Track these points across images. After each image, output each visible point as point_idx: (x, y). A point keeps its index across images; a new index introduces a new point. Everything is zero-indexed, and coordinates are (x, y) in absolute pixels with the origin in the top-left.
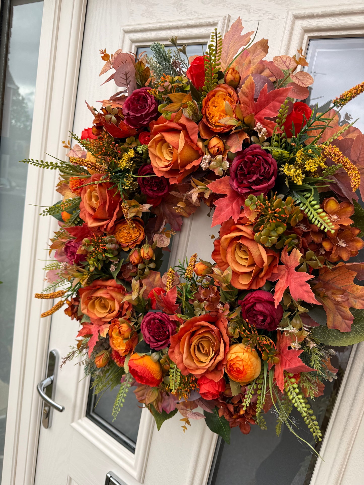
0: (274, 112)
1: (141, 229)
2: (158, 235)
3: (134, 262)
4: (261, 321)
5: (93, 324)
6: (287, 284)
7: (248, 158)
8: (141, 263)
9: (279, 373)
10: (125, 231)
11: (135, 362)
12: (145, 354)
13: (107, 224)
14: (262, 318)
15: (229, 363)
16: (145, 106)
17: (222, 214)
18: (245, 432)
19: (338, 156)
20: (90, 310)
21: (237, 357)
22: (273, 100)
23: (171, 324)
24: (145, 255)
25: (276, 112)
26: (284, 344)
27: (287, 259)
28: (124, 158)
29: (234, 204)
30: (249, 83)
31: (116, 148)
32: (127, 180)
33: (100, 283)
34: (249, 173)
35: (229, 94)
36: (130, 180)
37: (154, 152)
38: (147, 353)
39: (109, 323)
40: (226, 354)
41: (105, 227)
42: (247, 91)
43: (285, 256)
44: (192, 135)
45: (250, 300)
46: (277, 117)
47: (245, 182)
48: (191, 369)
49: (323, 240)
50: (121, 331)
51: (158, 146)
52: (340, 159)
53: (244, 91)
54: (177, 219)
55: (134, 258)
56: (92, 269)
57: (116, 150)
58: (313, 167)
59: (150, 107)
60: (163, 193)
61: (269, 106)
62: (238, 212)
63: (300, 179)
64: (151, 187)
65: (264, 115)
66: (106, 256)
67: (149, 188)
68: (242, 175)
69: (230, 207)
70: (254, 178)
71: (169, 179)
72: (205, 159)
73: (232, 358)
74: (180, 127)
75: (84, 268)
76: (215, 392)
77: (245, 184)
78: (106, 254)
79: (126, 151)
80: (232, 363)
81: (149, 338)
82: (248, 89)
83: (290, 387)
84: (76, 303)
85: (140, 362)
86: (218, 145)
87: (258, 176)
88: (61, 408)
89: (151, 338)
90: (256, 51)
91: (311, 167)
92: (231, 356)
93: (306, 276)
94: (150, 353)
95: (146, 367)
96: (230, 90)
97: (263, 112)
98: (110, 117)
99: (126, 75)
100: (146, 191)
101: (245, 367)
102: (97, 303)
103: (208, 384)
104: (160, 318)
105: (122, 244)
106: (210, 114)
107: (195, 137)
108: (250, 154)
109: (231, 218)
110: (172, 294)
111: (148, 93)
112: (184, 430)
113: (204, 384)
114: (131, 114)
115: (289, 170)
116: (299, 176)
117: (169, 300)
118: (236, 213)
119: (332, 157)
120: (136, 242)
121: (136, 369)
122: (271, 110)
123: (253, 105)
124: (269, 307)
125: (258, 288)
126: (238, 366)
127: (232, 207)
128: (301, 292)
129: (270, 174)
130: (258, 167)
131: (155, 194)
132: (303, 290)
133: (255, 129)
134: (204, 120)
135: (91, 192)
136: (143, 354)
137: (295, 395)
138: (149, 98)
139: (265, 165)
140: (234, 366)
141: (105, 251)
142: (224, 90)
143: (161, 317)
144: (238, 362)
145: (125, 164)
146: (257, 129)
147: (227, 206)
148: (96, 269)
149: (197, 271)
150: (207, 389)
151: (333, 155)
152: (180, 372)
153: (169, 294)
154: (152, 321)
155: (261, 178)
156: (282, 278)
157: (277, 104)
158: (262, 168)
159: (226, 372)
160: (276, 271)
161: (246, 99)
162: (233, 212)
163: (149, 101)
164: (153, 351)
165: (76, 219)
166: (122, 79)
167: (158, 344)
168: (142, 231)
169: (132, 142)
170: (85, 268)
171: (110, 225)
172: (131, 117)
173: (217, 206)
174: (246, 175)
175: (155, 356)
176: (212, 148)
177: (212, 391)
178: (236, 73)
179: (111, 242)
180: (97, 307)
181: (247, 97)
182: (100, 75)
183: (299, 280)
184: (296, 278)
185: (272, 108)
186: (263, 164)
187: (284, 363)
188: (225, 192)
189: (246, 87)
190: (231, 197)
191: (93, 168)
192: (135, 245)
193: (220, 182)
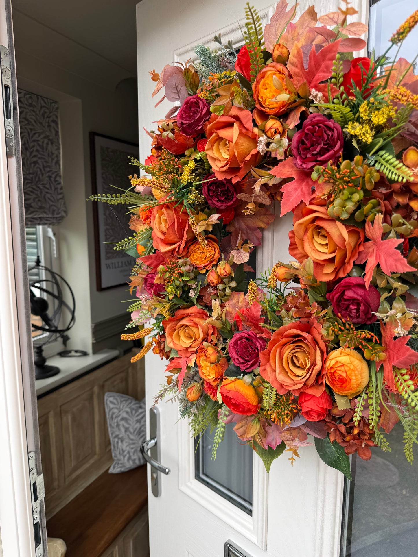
0: (327, 73)
1: (215, 247)
2: (235, 251)
3: (213, 283)
4: (355, 311)
5: (181, 358)
6: (377, 260)
7: (308, 130)
8: (220, 283)
9: (389, 372)
10: (199, 252)
11: (227, 387)
12: (236, 377)
13: (179, 246)
14: (356, 307)
15: (329, 372)
16: (197, 110)
17: (291, 200)
18: (364, 457)
19: (406, 96)
20: (175, 341)
21: (337, 362)
22: (324, 60)
23: (259, 341)
24: (222, 272)
25: (330, 72)
26: (389, 336)
27: (371, 231)
28: (185, 172)
29: (303, 187)
30: (295, 51)
31: (176, 163)
32: (191, 194)
33: (182, 312)
34: (312, 145)
35: (279, 71)
36: (194, 194)
37: (212, 155)
38: (238, 377)
39: (196, 352)
40: (324, 362)
41: (177, 250)
42: (295, 60)
43: (369, 227)
44: (246, 123)
45: (338, 289)
46: (332, 78)
47: (309, 156)
48: (287, 384)
49: (410, 199)
50: (206, 355)
51: (215, 146)
52: (408, 98)
53: (292, 62)
54: (255, 232)
55: (212, 278)
56: (171, 297)
57: (177, 165)
58: (381, 119)
59: (202, 110)
60: (232, 202)
61: (321, 69)
62: (309, 194)
63: (368, 136)
64: (218, 198)
65: (318, 80)
66: (183, 281)
67: (216, 199)
68: (305, 149)
69: (299, 190)
70: (318, 149)
71: (231, 179)
72: (260, 141)
73: (331, 365)
74: (233, 120)
75: (164, 298)
76: (319, 410)
77: (308, 158)
78: (182, 278)
79: (186, 163)
80: (332, 371)
81: (238, 359)
82: (296, 57)
83: (404, 384)
84: (163, 339)
85: (231, 386)
86: (275, 126)
87: (322, 145)
88: (167, 470)
89: (240, 359)
90: (305, 22)
91: (379, 119)
92: (330, 363)
93: (394, 243)
94: (242, 376)
95: (237, 392)
96: (280, 67)
97: (316, 78)
98: (167, 134)
99: (176, 88)
100: (214, 204)
101: (348, 373)
102: (181, 332)
103: (310, 402)
104: (246, 335)
105: (198, 266)
106: (262, 98)
107: (249, 125)
108: (310, 125)
109: (302, 201)
110: (255, 308)
111: (199, 98)
112: (292, 462)
113: (305, 401)
114: (185, 122)
115: (354, 128)
116: (367, 133)
118: (306, 195)
119: (400, 100)
120: (212, 262)
121: (228, 395)
122: (324, 72)
123: (305, 73)
124: (361, 292)
125: (346, 274)
126: (340, 373)
127: (302, 189)
129: (335, 140)
130: (321, 137)
131: (224, 205)
132: (394, 259)
133: (310, 97)
134: (258, 106)
135: (160, 217)
136: (234, 378)
137: (410, 393)
138: (200, 102)
139: (328, 132)
140: (336, 375)
141: (181, 275)
142: (272, 69)
143: (248, 335)
144: (339, 369)
145: (187, 178)
146: (313, 97)
148: (175, 296)
149: (277, 275)
150: (309, 406)
151: (400, 97)
152: (276, 391)
153: (253, 308)
155: (326, 147)
156: (371, 256)
157: (329, 62)
158: (325, 135)
159: (328, 384)
160: (361, 249)
161: (296, 70)
162: (303, 195)
163: (201, 105)
164: (245, 373)
165: (150, 251)
166: (173, 94)
167: (248, 365)
168: (216, 248)
169: (192, 153)
170: (166, 298)
171: (182, 246)
172: (185, 126)
173: (285, 192)
174: (309, 149)
175: (248, 379)
176: (268, 130)
177: (315, 408)
178: (282, 48)
179: (185, 264)
180: (183, 338)
181: (297, 67)
182: (152, 97)
184: (385, 249)
185: (325, 70)
186: (325, 132)
187: (392, 358)
188: (291, 174)
189: (294, 56)
190: (299, 180)
191: (155, 186)
192: (211, 265)
193: (284, 165)
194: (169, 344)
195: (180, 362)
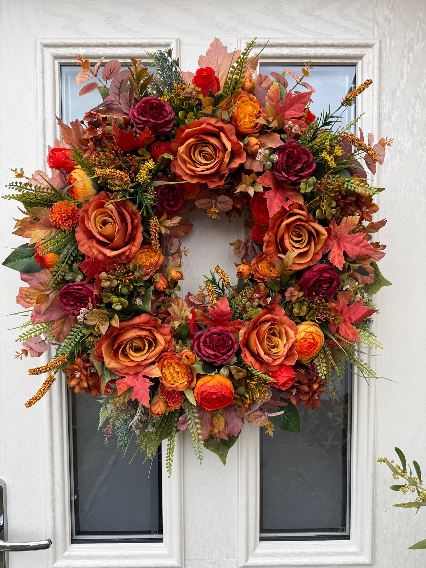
0: (299, 112)
2: (171, 257)
4: (326, 289)
6: (341, 249)
7: (289, 151)
11: (208, 384)
13: (130, 249)
14: (327, 286)
15: (299, 343)
17: (274, 205)
21: (306, 333)
22: (297, 102)
24: (178, 274)
25: (301, 112)
28: (142, 170)
29: (278, 195)
30: (275, 89)
31: (131, 160)
34: (293, 163)
35: (250, 99)
38: (216, 372)
39: (154, 363)
40: (296, 334)
41: (127, 253)
42: (273, 95)
43: (334, 227)
44: (231, 136)
45: (313, 274)
46: (303, 116)
53: (270, 96)
56: (118, 307)
60: (178, 208)
61: (293, 108)
65: (289, 115)
67: (166, 203)
68: (288, 166)
69: (277, 198)
70: (299, 167)
71: (206, 183)
73: (302, 337)
74: (216, 130)
77: (292, 172)
78: (134, 284)
80: (302, 341)
82: (274, 93)
85: (213, 382)
86: (258, 143)
87: (301, 164)
88: (46, 542)
92: (301, 335)
93: (360, 235)
97: (288, 113)
99: (122, 83)
103: (285, 372)
107: (233, 138)
108: (290, 147)
109: (282, 207)
110: (222, 304)
116: (332, 161)
117: (222, 310)
118: (284, 202)
120: (155, 267)
122: (296, 111)
123: (278, 107)
126: (309, 341)
128: (359, 249)
129: (311, 162)
131: (171, 209)
132: (360, 247)
133: (286, 127)
136: (212, 374)
139: (304, 155)
140: (305, 343)
142: (245, 96)
144: (308, 338)
145: (144, 177)
146: (289, 126)
147: (275, 198)
150: (287, 376)
153: (220, 305)
154: (208, 339)
155: (305, 166)
156: (332, 248)
157: (302, 105)
161: (272, 103)
162: (282, 202)
163: (168, 108)
167: (227, 356)
169: (145, 153)
173: (267, 199)
174: (291, 165)
175: (224, 371)
176: (254, 145)
183: (355, 240)
184: (351, 240)
185: (297, 109)
187: (347, 320)
188: (270, 185)
189: (272, 92)
190: (275, 189)
192: (155, 271)
193: (265, 177)
194: (109, 365)
195: (125, 381)
